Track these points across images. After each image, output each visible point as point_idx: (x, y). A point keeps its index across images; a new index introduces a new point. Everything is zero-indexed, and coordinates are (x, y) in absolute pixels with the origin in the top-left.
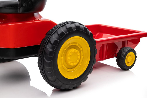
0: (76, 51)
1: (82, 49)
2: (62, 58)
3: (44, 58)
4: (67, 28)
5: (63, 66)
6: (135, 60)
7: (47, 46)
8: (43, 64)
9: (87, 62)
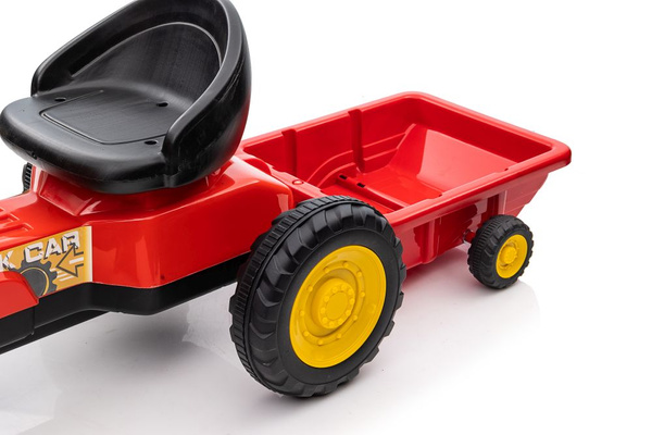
0: (345, 286)
1: (360, 274)
2: (303, 313)
3: (251, 324)
4: (314, 232)
5: (307, 334)
6: (526, 263)
7: (259, 290)
8: (249, 341)
9: (375, 306)
